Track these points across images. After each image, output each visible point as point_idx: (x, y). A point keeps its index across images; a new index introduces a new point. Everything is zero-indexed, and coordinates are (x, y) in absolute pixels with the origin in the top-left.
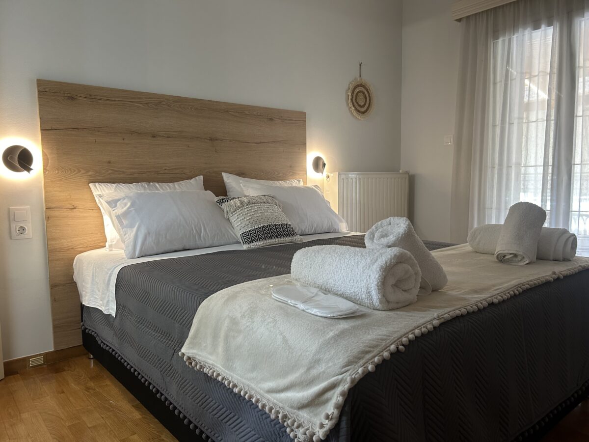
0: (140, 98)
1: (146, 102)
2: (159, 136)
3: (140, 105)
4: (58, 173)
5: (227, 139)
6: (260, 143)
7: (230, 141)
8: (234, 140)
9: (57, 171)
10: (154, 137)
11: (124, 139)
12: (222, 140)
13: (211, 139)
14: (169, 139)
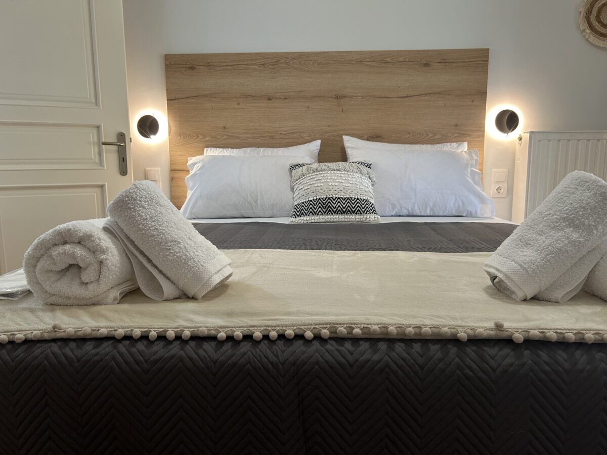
0: (256, 60)
1: (263, 63)
2: (276, 98)
3: (256, 67)
4: (180, 139)
5: (359, 95)
6: (407, 97)
7: (363, 97)
8: (367, 96)
9: (179, 137)
10: (269, 99)
11: (239, 104)
12: (351, 97)
13: (337, 97)
14: (287, 100)
